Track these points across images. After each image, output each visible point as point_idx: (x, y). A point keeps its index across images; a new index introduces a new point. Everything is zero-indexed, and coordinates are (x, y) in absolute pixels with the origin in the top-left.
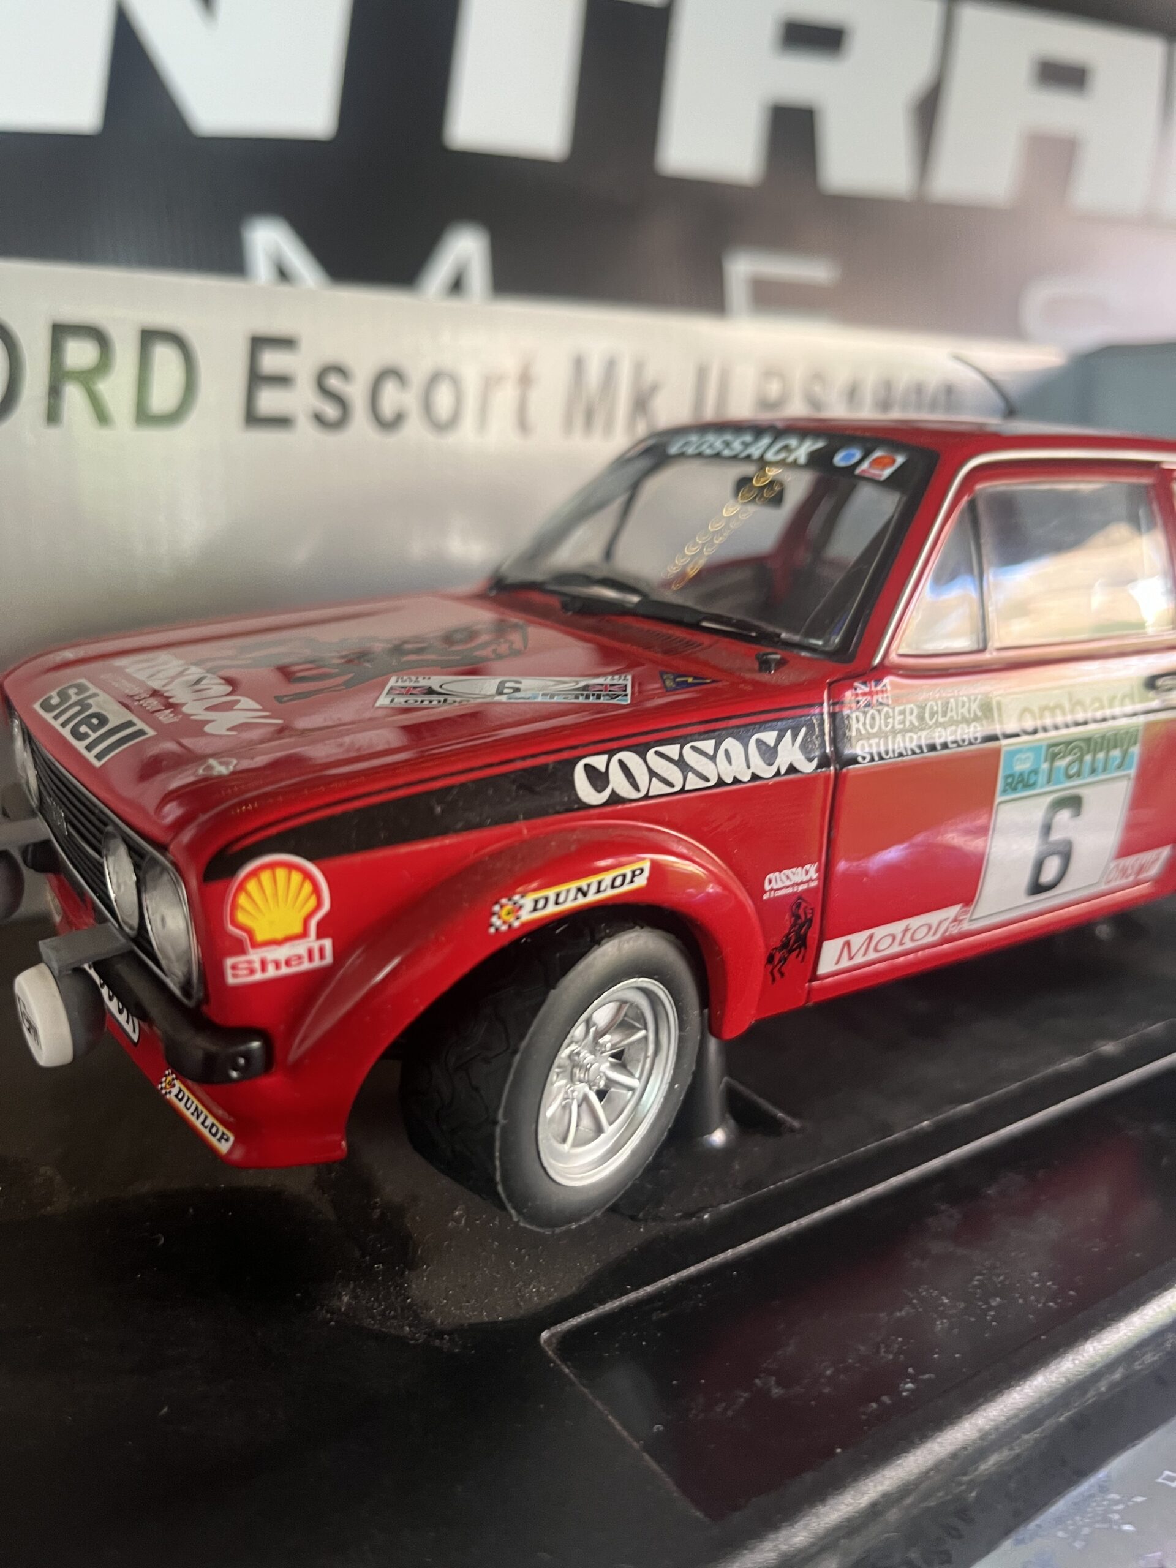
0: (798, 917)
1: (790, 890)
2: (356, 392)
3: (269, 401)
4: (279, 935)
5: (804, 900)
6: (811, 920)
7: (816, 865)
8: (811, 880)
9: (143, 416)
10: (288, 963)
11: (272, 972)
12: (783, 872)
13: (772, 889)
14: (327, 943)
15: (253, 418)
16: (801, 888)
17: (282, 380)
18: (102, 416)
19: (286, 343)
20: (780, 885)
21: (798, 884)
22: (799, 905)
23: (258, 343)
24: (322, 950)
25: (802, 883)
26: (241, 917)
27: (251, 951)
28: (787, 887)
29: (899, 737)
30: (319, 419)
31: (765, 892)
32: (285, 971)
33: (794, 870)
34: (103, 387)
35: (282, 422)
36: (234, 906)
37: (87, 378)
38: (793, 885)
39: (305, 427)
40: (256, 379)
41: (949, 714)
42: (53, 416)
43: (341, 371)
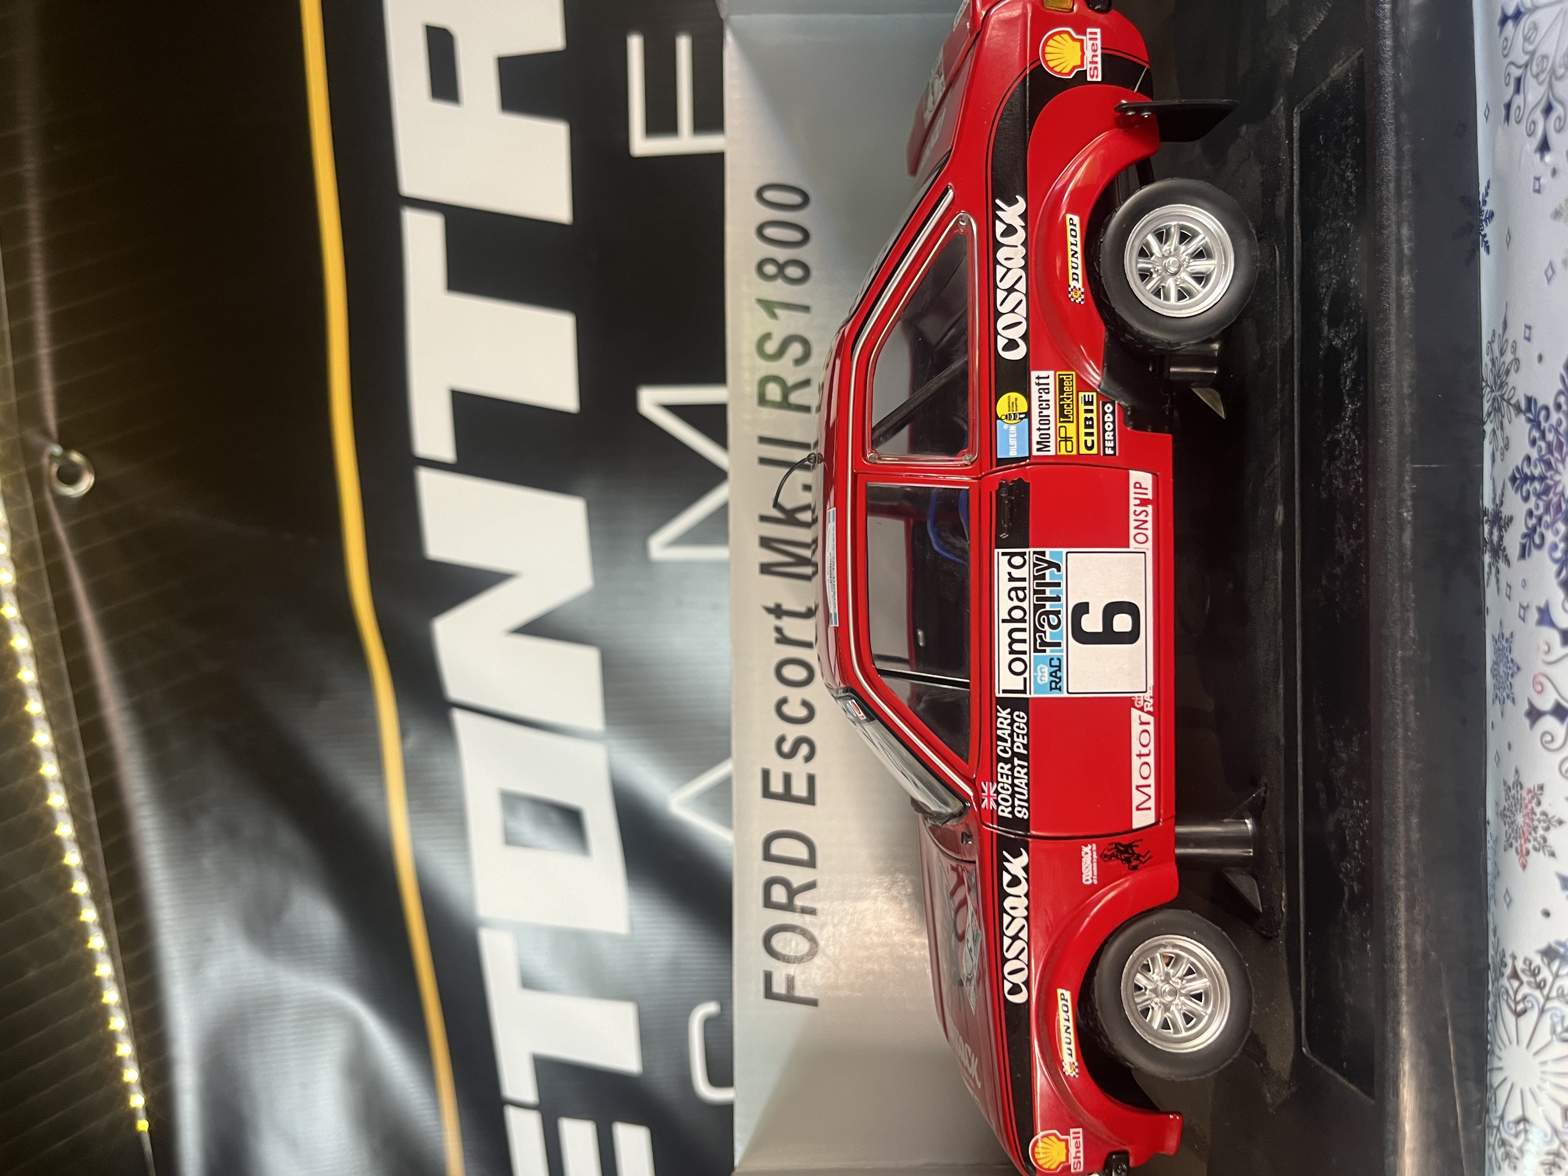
0: (1113, 855)
1: (1095, 865)
2: (793, 732)
3: (800, 788)
4: (1065, 1151)
5: (1102, 853)
6: (1116, 844)
7: (1083, 847)
8: (1091, 850)
9: (811, 863)
10: (1078, 1147)
11: (1081, 1155)
12: (1083, 871)
13: (1092, 879)
14: (1072, 1130)
15: (810, 800)
16: (1095, 856)
17: (787, 778)
18: (811, 886)
19: (766, 774)
20: (1090, 873)
21: (1092, 859)
22: (1106, 856)
23: (767, 793)
24: (1074, 1133)
25: (1092, 856)
26: (1054, 1167)
27: (1070, 1162)
28: (1093, 866)
29: (1016, 781)
30: (808, 758)
31: (1093, 883)
32: (1081, 1149)
33: (1083, 863)
34: (796, 884)
35: (811, 780)
36: (1049, 1169)
37: (792, 893)
38: (1092, 863)
39: (812, 767)
40: (787, 796)
41: (1006, 737)
42: (812, 912)
43: (781, 740)
